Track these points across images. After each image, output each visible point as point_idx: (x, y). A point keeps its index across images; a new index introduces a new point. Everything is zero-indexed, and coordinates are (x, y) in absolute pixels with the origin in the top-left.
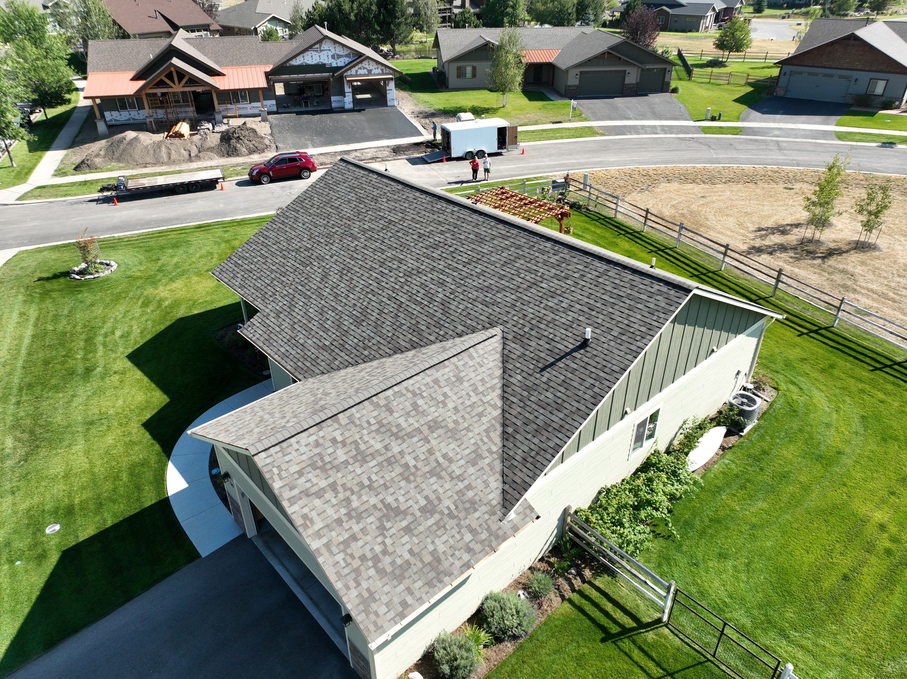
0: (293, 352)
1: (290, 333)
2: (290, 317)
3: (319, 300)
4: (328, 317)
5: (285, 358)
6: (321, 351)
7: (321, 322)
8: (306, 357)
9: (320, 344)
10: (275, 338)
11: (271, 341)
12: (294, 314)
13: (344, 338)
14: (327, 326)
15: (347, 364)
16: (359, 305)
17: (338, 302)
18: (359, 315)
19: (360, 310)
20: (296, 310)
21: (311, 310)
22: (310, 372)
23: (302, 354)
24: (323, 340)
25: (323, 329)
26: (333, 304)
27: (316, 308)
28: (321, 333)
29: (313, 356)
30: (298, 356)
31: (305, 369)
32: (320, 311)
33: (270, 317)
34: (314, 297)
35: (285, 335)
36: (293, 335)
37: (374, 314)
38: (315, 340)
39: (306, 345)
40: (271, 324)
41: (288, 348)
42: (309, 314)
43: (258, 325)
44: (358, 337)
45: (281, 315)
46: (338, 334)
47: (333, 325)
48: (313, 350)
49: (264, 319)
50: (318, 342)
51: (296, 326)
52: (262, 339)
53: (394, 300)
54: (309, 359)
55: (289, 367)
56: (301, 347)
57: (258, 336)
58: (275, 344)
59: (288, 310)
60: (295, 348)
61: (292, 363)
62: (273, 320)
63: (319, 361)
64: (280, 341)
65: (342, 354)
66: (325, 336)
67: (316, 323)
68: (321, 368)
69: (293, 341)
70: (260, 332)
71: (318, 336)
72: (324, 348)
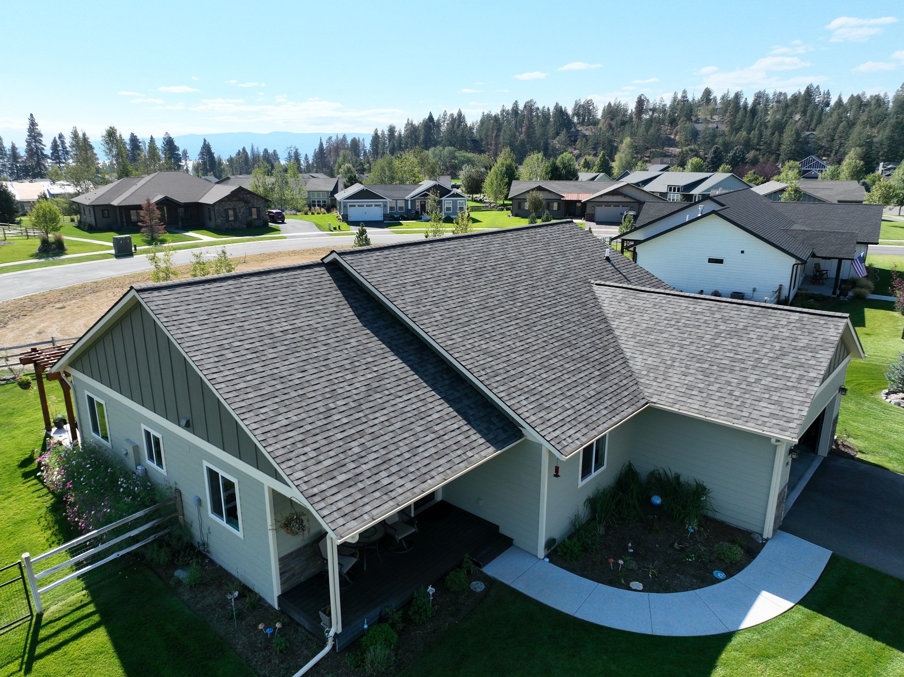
0: (609, 403)
1: (578, 401)
2: (550, 397)
3: (528, 366)
4: (558, 364)
5: (617, 411)
6: (607, 380)
7: (564, 372)
8: (615, 393)
9: (599, 378)
10: (584, 417)
11: (589, 421)
12: (547, 392)
13: (592, 360)
14: (573, 368)
15: (624, 365)
16: (545, 339)
17: (537, 352)
18: (560, 343)
19: (554, 340)
20: (540, 389)
21: (544, 376)
22: (636, 393)
23: (611, 395)
24: (593, 375)
25: (576, 372)
26: (539, 356)
27: (542, 371)
28: (582, 375)
29: (615, 387)
30: (614, 400)
31: (631, 397)
32: (547, 369)
33: (547, 417)
34: (521, 369)
35: (580, 406)
36: (583, 398)
37: (562, 332)
38: (591, 382)
39: (599, 389)
40: (560, 417)
41: (601, 407)
42: (550, 379)
43: (558, 432)
44: (591, 350)
45: (547, 405)
46: (585, 362)
47: (570, 364)
48: (606, 386)
49: (549, 423)
50: (595, 380)
51: (569, 393)
52: (585, 431)
53: (545, 317)
54: (619, 391)
55: (630, 410)
56: (601, 395)
57: (578, 435)
58: (594, 418)
59: (537, 397)
60: (602, 401)
61: (625, 406)
62: (552, 415)
63: (621, 384)
64: (591, 413)
65: (613, 366)
66: (586, 373)
67: (567, 376)
68: (631, 384)
69: (592, 400)
70: (572, 432)
71: (587, 378)
72: (603, 377)
